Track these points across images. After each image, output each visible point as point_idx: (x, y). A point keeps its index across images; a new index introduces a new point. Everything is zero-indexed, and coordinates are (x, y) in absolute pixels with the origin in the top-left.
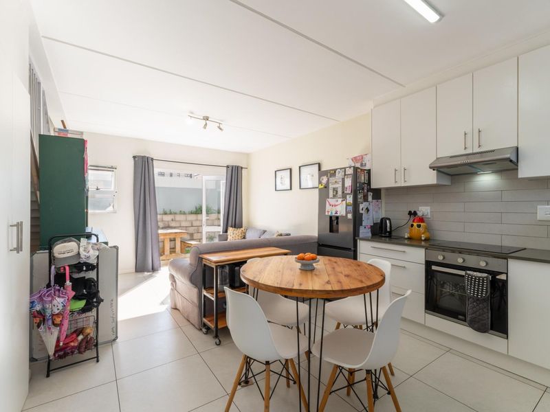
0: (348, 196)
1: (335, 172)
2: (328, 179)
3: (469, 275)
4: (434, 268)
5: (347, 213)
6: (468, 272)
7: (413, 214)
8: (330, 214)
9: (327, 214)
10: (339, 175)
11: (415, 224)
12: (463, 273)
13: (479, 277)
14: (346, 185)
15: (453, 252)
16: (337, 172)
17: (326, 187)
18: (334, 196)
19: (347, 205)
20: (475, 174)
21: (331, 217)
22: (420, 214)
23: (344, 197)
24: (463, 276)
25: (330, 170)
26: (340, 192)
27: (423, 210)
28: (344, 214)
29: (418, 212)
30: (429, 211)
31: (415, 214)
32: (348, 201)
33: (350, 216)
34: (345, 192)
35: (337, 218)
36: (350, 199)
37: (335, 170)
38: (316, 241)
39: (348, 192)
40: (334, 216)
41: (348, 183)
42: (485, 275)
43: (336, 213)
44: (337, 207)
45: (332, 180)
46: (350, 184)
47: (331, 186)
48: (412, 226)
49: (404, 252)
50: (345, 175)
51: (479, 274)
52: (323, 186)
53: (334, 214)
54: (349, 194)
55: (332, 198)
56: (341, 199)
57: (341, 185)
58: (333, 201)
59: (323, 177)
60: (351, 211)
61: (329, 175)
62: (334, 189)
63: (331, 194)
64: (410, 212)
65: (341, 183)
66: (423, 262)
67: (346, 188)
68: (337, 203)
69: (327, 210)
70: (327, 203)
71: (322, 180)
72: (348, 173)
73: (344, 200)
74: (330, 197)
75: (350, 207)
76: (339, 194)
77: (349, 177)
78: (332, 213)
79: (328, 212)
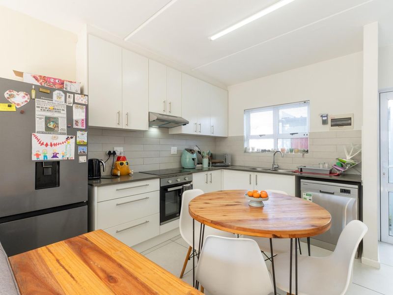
0: (79, 133)
1: (51, 93)
3: (184, 187)
4: (169, 190)
5: (77, 155)
8: (41, 158)
9: (34, 158)
10: (60, 101)
12: (181, 187)
13: (188, 187)
14: (75, 117)
16: (55, 93)
17: (26, 112)
18: (48, 130)
19: (77, 145)
22: (118, 154)
23: (71, 131)
26: (63, 125)
28: (72, 156)
29: (116, 152)
31: (114, 153)
32: (78, 140)
33: (83, 159)
34: (75, 126)
35: (56, 164)
36: (83, 137)
39: (80, 127)
41: (79, 115)
43: (55, 156)
44: (55, 147)
45: (41, 103)
46: (84, 117)
47: (40, 115)
49: (148, 185)
50: (74, 103)
52: (13, 109)
53: (50, 158)
54: (81, 130)
55: (43, 133)
56: (66, 136)
57: (65, 116)
58: (47, 138)
59: (15, 93)
60: (84, 152)
61: (33, 93)
62: (48, 120)
63: (40, 125)
64: (110, 152)
65: (65, 112)
66: (159, 189)
67: (77, 122)
68: (55, 142)
69: (34, 152)
70: (34, 141)
71: (12, 96)
72: (80, 101)
73: (72, 138)
74: (39, 132)
75: (82, 147)
76: (60, 127)
77: (82, 108)
78: (45, 156)
79: (37, 155)
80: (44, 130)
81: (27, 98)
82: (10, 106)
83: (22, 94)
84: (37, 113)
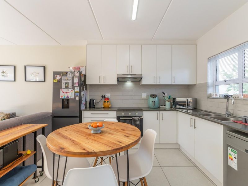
0: (76, 88)
1: (67, 74)
2: (61, 77)
3: (134, 119)
4: (121, 118)
5: (75, 97)
6: (133, 118)
7: (103, 97)
8: (63, 98)
9: (61, 97)
10: (70, 76)
11: (106, 101)
12: (131, 118)
13: (137, 119)
15: (127, 111)
16: (68, 73)
17: (60, 81)
18: (66, 87)
19: (75, 93)
20: (126, 82)
21: (63, 100)
22: (106, 97)
23: (73, 87)
24: (131, 120)
25: (63, 72)
26: (70, 85)
27: (108, 95)
28: (73, 97)
30: (110, 95)
32: (76, 91)
33: (77, 99)
34: (74, 85)
35: (68, 100)
36: (77, 89)
37: (67, 73)
38: (51, 115)
39: (76, 85)
40: (66, 99)
41: (76, 80)
42: (138, 118)
43: (68, 97)
44: (68, 94)
45: (64, 78)
46: (78, 81)
47: (64, 82)
48: (105, 102)
49: (108, 114)
50: (74, 76)
51: (136, 118)
52: (57, 81)
53: (66, 97)
54: (77, 87)
55: (64, 88)
56: (71, 89)
57: (71, 81)
58: (65, 90)
59: (57, 76)
60: (78, 96)
61: (62, 74)
62: (66, 83)
63: (64, 86)
64: (102, 96)
65: (71, 80)
66: (116, 117)
67: (75, 83)
68: (68, 92)
69: (61, 95)
70: (61, 91)
71: (56, 77)
72: (76, 75)
73: (73, 90)
74: (63, 88)
75: (77, 94)
76: (69, 86)
77: (77, 77)
78: (64, 97)
79: (62, 96)
80: (64, 87)
81: (60, 77)
82: (56, 80)
83: (59, 75)
84: (63, 81)
